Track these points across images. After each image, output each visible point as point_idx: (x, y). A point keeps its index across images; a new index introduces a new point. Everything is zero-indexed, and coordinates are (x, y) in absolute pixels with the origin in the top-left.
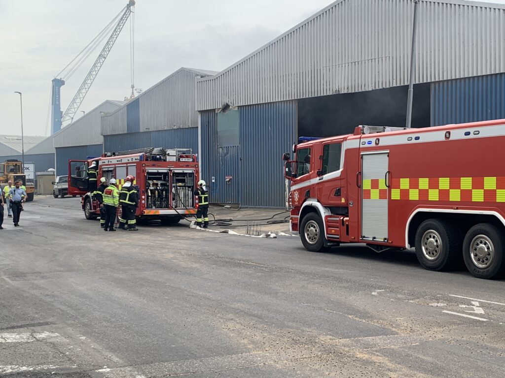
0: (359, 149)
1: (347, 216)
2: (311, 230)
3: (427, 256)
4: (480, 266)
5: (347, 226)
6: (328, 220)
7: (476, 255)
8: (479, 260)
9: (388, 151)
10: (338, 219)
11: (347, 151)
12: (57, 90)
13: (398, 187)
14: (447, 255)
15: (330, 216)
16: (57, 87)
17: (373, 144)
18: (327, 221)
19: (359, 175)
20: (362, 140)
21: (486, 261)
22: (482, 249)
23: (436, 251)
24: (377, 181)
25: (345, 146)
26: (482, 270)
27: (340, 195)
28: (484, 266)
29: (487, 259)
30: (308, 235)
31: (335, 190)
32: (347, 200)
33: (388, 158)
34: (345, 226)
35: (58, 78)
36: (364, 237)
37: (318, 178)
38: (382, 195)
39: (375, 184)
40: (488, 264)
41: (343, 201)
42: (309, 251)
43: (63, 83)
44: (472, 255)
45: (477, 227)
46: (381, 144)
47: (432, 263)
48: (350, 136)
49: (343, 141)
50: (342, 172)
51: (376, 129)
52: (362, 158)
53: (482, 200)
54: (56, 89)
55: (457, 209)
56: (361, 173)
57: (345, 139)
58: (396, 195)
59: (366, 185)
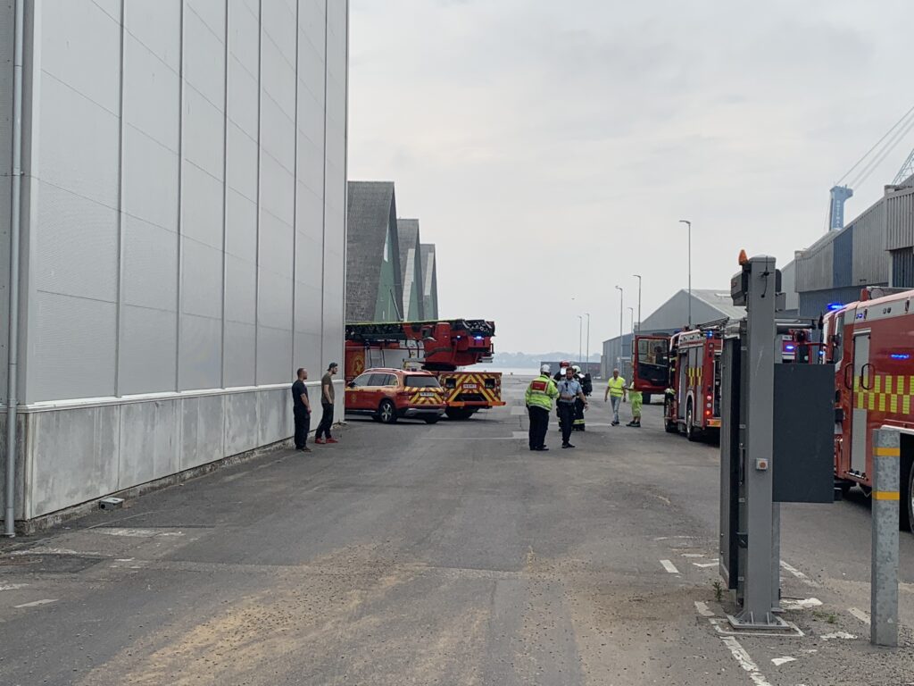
0: (853, 327)
1: (842, 437)
9: (869, 331)
11: (846, 328)
12: (838, 206)
16: (838, 202)
17: (862, 318)
19: (851, 370)
20: (857, 311)
25: (846, 320)
27: (839, 401)
33: (868, 340)
34: (841, 453)
35: (841, 185)
36: (852, 470)
38: (865, 402)
43: (849, 193)
46: (867, 318)
52: (854, 340)
54: (836, 204)
56: (852, 366)
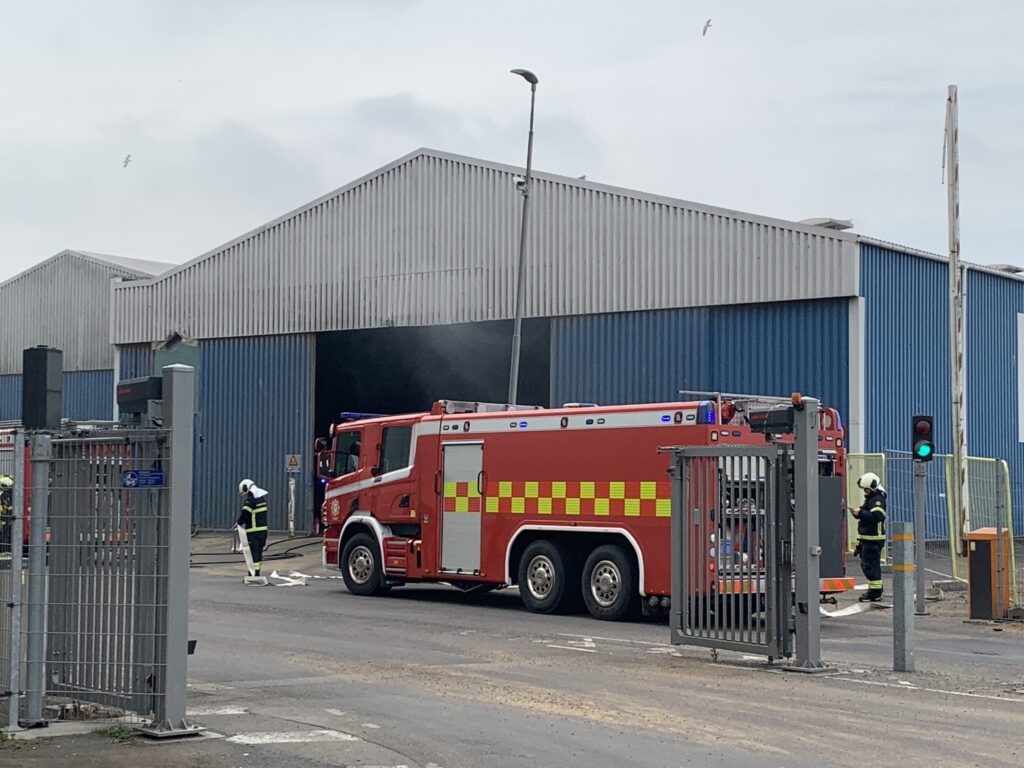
0: (439, 437)
1: (419, 539)
2: (360, 561)
3: (534, 593)
4: (603, 603)
5: (419, 553)
6: (388, 545)
7: (598, 589)
8: (602, 595)
9: (483, 442)
10: (404, 543)
11: (421, 438)
13: (496, 494)
14: (562, 591)
15: (392, 539)
17: (460, 430)
18: (386, 547)
19: (439, 477)
20: (444, 423)
21: (610, 597)
22: (606, 579)
23: (547, 586)
24: (466, 484)
25: (418, 430)
26: (605, 609)
27: (408, 506)
28: (607, 603)
29: (612, 594)
30: (354, 569)
31: (400, 498)
32: (419, 514)
33: (482, 451)
34: (416, 554)
36: (445, 569)
37: (373, 479)
38: (473, 505)
39: (462, 489)
40: (614, 599)
41: (413, 514)
42: (357, 594)
44: (594, 589)
45: (600, 550)
46: (472, 430)
47: (540, 602)
48: (426, 416)
49: (414, 423)
50: (412, 470)
51: (463, 406)
52: (443, 450)
53: (606, 512)
55: (576, 525)
56: (441, 473)
57: (418, 420)
58: (492, 505)
59: (449, 490)
